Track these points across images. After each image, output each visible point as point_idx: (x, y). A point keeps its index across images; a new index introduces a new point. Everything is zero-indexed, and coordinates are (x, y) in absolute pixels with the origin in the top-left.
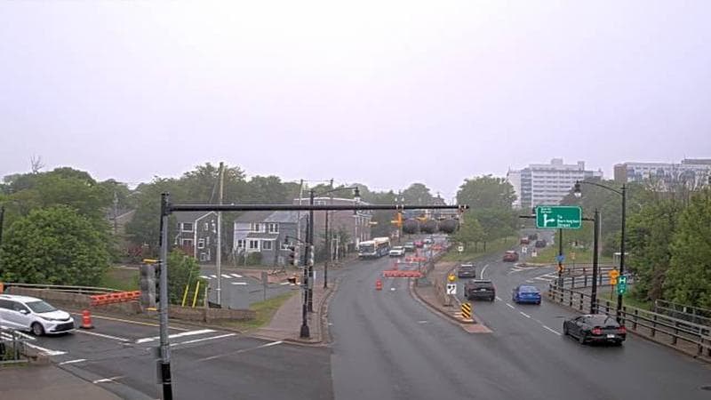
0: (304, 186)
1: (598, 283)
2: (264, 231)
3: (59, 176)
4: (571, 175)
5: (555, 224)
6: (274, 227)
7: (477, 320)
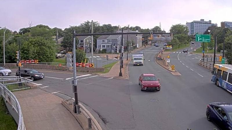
0: (120, 27)
1: (215, 60)
2: (107, 42)
3: (38, 27)
4: (207, 24)
5: (202, 40)
6: (110, 41)
7: (177, 71)
